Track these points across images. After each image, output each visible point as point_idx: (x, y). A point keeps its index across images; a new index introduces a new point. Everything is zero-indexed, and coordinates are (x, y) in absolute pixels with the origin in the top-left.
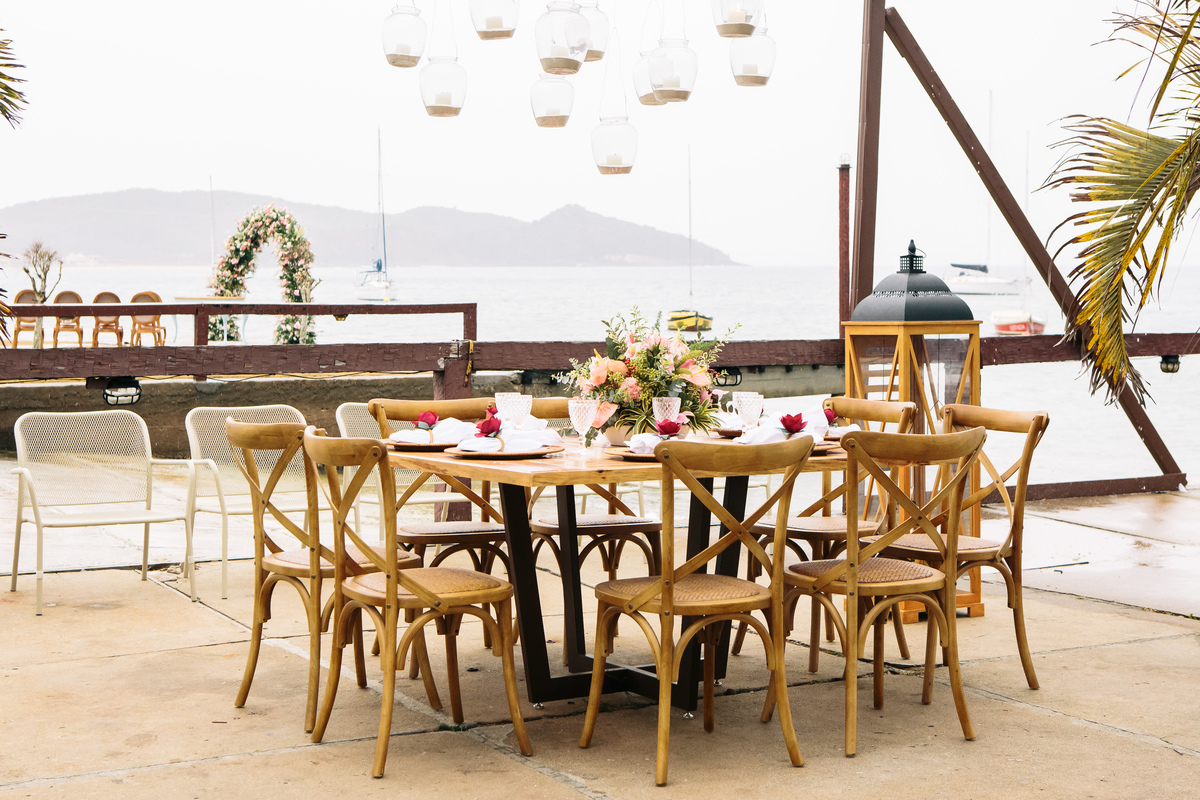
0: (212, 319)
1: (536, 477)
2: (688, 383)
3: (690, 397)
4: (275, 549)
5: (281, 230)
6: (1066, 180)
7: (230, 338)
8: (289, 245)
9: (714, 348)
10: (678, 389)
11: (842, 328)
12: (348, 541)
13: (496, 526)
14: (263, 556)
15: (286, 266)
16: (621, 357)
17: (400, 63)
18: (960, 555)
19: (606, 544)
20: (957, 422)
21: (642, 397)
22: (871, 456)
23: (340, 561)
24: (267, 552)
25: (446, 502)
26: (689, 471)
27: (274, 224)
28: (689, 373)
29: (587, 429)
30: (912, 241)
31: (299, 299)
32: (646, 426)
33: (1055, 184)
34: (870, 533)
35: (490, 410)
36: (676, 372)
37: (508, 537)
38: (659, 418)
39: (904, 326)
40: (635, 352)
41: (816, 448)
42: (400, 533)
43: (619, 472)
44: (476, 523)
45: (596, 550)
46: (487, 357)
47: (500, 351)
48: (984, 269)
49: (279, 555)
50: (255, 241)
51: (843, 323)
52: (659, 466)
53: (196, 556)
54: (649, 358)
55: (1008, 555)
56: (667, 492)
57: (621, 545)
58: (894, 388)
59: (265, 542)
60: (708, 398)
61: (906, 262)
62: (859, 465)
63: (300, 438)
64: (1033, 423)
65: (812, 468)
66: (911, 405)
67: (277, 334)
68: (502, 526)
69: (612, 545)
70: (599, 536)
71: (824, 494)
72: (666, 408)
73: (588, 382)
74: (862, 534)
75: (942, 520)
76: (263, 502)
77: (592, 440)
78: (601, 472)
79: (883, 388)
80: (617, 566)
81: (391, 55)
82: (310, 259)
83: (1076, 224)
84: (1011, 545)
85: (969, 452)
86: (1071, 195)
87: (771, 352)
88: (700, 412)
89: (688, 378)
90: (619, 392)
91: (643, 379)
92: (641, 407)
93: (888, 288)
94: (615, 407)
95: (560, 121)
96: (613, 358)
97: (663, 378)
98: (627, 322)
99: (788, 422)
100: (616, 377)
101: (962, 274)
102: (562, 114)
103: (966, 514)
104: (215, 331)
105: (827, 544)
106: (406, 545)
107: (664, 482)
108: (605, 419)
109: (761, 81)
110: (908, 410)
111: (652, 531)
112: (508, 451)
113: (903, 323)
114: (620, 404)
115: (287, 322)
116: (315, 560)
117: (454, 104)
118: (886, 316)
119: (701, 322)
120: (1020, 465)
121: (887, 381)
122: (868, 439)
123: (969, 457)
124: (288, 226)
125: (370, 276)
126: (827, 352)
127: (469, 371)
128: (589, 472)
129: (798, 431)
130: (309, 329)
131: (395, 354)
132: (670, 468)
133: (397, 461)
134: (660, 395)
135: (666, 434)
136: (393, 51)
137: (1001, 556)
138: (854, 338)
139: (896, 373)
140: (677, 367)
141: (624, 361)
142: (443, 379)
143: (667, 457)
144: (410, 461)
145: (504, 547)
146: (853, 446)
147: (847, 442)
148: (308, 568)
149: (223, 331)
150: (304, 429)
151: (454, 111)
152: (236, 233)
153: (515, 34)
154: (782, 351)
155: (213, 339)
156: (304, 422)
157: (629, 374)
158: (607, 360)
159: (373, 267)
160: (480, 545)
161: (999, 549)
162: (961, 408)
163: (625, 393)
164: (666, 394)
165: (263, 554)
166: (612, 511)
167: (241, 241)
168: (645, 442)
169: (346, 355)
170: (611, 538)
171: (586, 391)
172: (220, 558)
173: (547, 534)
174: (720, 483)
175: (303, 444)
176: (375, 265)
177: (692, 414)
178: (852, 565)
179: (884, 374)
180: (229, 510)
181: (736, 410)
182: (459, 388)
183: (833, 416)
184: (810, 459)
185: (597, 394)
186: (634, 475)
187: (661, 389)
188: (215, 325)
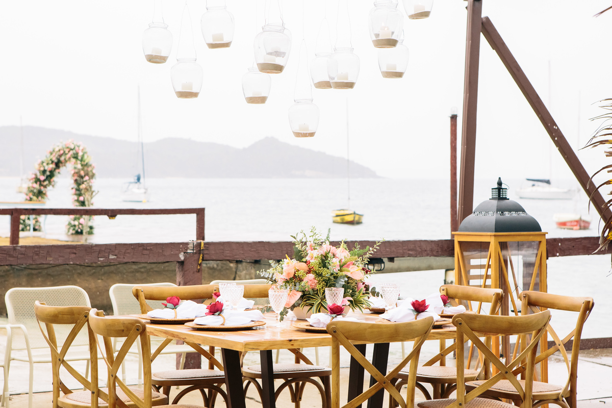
0: (22, 217)
1: (246, 345)
2: (349, 278)
3: (350, 288)
4: (67, 391)
5: (76, 157)
6: (602, 142)
7: (35, 230)
8: (79, 166)
9: (366, 254)
10: (342, 282)
11: (453, 236)
12: (118, 389)
13: (219, 372)
14: (59, 396)
15: (76, 181)
16: (304, 260)
17: (155, 60)
18: (534, 396)
19: (293, 385)
20: (531, 303)
21: (318, 287)
22: (472, 330)
23: (112, 401)
24: (62, 393)
25: (184, 353)
26: (350, 341)
27: (71, 152)
28: (349, 271)
29: (282, 309)
30: (500, 178)
31: (83, 203)
32: (321, 307)
33: (595, 145)
34: (472, 379)
35: (215, 294)
36: (340, 270)
37: (227, 380)
38: (329, 302)
39: (495, 236)
40: (314, 256)
41: (436, 323)
42: (153, 378)
43: (303, 341)
44: (204, 370)
45: (287, 388)
46: (213, 252)
47: (222, 247)
48: (548, 182)
49: (70, 395)
50: (58, 164)
51: (453, 233)
52: (329, 336)
53: (12, 389)
54: (323, 261)
55: (567, 397)
56: (335, 355)
57: (303, 385)
58: (488, 277)
59: (60, 387)
60: (362, 287)
61: (496, 192)
62: (465, 335)
63: (86, 317)
64: (583, 306)
65: (433, 337)
66: (500, 291)
67: (69, 227)
68: (222, 373)
69: (297, 385)
70: (289, 379)
71: (441, 351)
72: (334, 295)
73: (282, 276)
74: (467, 380)
75: (521, 371)
76: (60, 360)
77: (285, 316)
78: (290, 341)
79: (480, 277)
80: (300, 398)
81: (148, 55)
82: (93, 176)
83: (609, 172)
84: (569, 389)
85: (539, 328)
86: (605, 152)
87: (404, 248)
88: (357, 297)
89: (349, 275)
90: (303, 283)
91: (319, 275)
92: (317, 294)
93: (484, 209)
94: (300, 294)
95: (262, 100)
96: (298, 260)
97: (332, 274)
98: (307, 236)
99: (416, 305)
100: (300, 274)
101: (533, 185)
102: (263, 95)
103: (538, 367)
104: (25, 225)
105: (443, 386)
106: (157, 386)
107: (333, 348)
108: (293, 302)
109: (399, 75)
110: (498, 294)
111: (325, 376)
112: (227, 325)
113: (494, 233)
114: (303, 292)
115: (75, 219)
116: (95, 401)
117: (194, 90)
118: (482, 229)
119: (357, 218)
120: (575, 333)
121: (483, 272)
122: (471, 319)
123: (539, 331)
124: (80, 154)
125: (132, 186)
126: (442, 248)
127: (200, 261)
128: (283, 341)
129: (423, 311)
130: (90, 224)
131: (151, 250)
132: (337, 339)
133: (152, 331)
134: (330, 286)
135: (335, 314)
136: (150, 53)
137: (562, 397)
138: (460, 243)
139: (489, 266)
140: (341, 266)
141: (306, 262)
142: (182, 267)
143: (335, 332)
144: (161, 331)
145: (224, 387)
146: (460, 324)
147: (458, 321)
148: (90, 405)
149: (29, 225)
150: (89, 310)
151: (195, 95)
152: (44, 159)
153: (232, 45)
154: (412, 248)
155: (23, 230)
156: (89, 305)
157: (309, 272)
158: (294, 261)
159: (134, 179)
160: (207, 386)
161: (561, 391)
162: (534, 294)
163: (307, 285)
164: (334, 285)
165: (58, 396)
166: (297, 362)
167: (48, 164)
168: (320, 319)
169: (117, 252)
170: (297, 381)
171: (280, 282)
172: (28, 391)
173: (253, 378)
174: (370, 349)
175: (88, 321)
176: (136, 178)
177: (351, 299)
178: (460, 404)
179: (481, 267)
180: (34, 359)
181: (381, 296)
182: (194, 273)
183: (447, 299)
184: (433, 331)
185: (288, 284)
186: (313, 343)
187: (330, 282)
188: (24, 221)
